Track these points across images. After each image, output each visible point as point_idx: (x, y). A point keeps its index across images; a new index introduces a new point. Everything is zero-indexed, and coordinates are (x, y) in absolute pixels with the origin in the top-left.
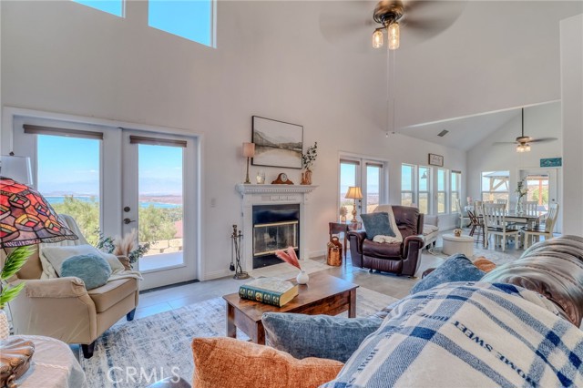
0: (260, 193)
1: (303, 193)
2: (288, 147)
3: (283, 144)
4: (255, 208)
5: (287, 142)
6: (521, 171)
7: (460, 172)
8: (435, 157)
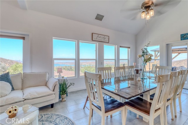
6: (167, 44)
7: (129, 48)
8: (100, 36)
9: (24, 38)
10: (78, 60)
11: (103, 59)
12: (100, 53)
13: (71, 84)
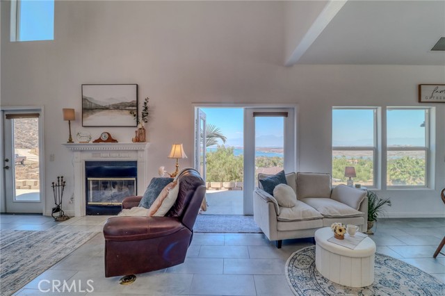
0: (91, 151)
1: (137, 151)
2: (118, 107)
3: (113, 105)
4: (87, 163)
5: (117, 102)
10: (381, 152)
13: (383, 202)
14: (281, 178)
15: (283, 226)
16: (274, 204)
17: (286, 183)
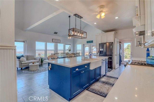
6: (84, 44)
7: (70, 45)
8: (56, 40)
9: (24, 42)
10: (46, 51)
11: (58, 50)
12: (56, 47)
13: (44, 59)
14: (23, 56)
15: (22, 65)
16: (20, 61)
17: (24, 57)
